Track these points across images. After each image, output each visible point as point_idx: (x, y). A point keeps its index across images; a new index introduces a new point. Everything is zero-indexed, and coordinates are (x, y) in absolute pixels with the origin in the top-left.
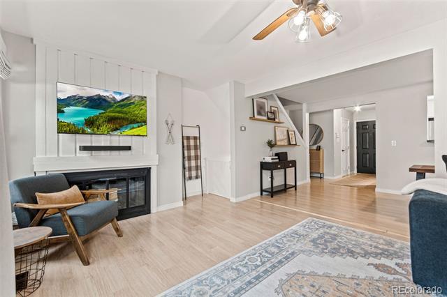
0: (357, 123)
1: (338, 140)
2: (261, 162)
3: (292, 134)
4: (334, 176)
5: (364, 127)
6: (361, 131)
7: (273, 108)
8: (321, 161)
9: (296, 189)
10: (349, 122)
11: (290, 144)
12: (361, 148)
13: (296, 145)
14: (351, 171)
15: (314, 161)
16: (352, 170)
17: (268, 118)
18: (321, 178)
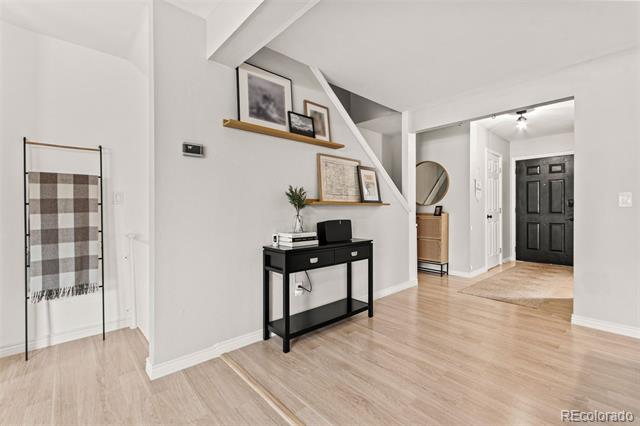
0: (518, 163)
1: (479, 194)
2: (266, 249)
3: (369, 177)
4: (469, 270)
5: (531, 171)
6: (525, 178)
7: (310, 107)
8: (443, 238)
9: (371, 315)
10: (501, 159)
11: (362, 200)
12: (524, 212)
13: (379, 202)
14: (504, 257)
15: (428, 238)
16: (506, 254)
17: (293, 130)
18: (442, 273)
